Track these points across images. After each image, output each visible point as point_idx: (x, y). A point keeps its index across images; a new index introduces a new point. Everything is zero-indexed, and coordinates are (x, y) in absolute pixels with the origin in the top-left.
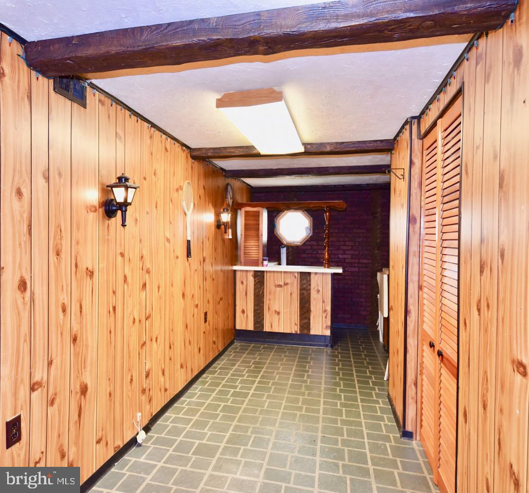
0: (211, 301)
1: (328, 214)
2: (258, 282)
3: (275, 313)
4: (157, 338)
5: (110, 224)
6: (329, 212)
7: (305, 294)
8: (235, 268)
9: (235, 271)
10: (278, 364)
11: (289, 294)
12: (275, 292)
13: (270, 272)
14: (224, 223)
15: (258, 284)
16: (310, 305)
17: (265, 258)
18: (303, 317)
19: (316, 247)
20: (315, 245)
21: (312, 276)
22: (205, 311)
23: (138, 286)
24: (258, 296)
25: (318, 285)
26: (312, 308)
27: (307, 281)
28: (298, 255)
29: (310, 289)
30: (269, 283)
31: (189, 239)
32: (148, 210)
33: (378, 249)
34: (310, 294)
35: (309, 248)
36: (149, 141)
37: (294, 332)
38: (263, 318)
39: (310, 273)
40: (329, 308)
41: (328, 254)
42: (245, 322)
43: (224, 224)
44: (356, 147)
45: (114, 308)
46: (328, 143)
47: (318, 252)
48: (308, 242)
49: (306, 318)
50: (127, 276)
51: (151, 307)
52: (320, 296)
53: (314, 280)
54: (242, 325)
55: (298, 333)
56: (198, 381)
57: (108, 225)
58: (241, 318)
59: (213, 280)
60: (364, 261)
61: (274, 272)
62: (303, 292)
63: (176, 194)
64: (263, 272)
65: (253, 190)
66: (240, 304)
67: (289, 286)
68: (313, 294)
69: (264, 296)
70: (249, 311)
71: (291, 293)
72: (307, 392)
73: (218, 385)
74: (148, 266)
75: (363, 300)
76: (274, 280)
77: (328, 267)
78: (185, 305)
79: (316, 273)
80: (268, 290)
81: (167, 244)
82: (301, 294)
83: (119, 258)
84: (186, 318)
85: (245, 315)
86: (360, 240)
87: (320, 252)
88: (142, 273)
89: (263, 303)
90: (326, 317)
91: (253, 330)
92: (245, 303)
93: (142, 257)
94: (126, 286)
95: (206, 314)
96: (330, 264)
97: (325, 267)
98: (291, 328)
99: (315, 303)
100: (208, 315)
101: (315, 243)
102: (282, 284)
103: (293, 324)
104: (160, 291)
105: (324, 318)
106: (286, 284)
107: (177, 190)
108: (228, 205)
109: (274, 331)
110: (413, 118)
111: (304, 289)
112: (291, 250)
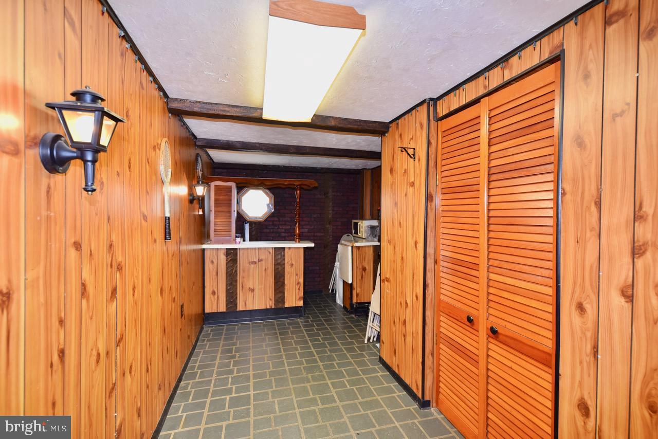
0: (186, 290)
1: (298, 192)
2: (231, 260)
3: (249, 291)
4: (131, 367)
5: (52, 185)
6: (300, 190)
7: (280, 269)
8: (204, 246)
9: (204, 250)
10: (262, 346)
11: (264, 269)
12: (249, 270)
13: (244, 249)
14: (199, 197)
15: (231, 262)
16: (284, 279)
17: (238, 235)
18: (278, 291)
19: (277, 223)
20: (277, 221)
21: (286, 250)
22: (181, 304)
23: (105, 294)
24: (230, 275)
25: (291, 259)
26: (286, 282)
27: (282, 256)
28: (260, 230)
29: (284, 264)
30: (242, 261)
31: (168, 215)
32: (119, 170)
33: (329, 224)
34: (284, 268)
35: (271, 223)
36: (119, 59)
37: (268, 307)
38: (237, 298)
39: (284, 248)
40: (302, 280)
41: (299, 229)
42: (216, 303)
43: (199, 199)
44: (358, 125)
45: (62, 353)
46: (333, 117)
47: (279, 227)
48: (270, 218)
49: (280, 292)
50: (88, 283)
51: (124, 323)
52: (293, 270)
53: (287, 254)
54: (212, 309)
55: (273, 307)
56: (177, 394)
57: (49, 187)
58: (211, 300)
59: (188, 263)
60: (318, 234)
61: (248, 249)
62: (277, 267)
63: (153, 154)
64: (236, 249)
65: (215, 166)
66: (210, 285)
67: (263, 263)
68: (287, 268)
69: (237, 274)
70: (220, 292)
71: (265, 269)
72: (310, 376)
73: (205, 394)
74: (120, 259)
75: (318, 268)
76: (248, 257)
77: (299, 242)
78: (163, 303)
79: (290, 248)
80: (241, 268)
81: (144, 222)
82: (276, 270)
83: (72, 253)
84: (164, 319)
85: (216, 296)
86: (315, 216)
87: (280, 227)
88: (111, 272)
89: (236, 281)
90: (299, 289)
91: (225, 311)
92: (215, 284)
93: (111, 246)
94: (84, 302)
95: (182, 307)
96: (302, 238)
97: (296, 242)
98: (265, 304)
99: (288, 277)
100: (184, 307)
101: (276, 219)
102: (256, 260)
103: (268, 299)
104: (136, 293)
105: (297, 290)
106: (260, 260)
107: (154, 148)
108: (198, 178)
109: (248, 309)
110: (431, 99)
111: (279, 264)
112: (254, 225)
